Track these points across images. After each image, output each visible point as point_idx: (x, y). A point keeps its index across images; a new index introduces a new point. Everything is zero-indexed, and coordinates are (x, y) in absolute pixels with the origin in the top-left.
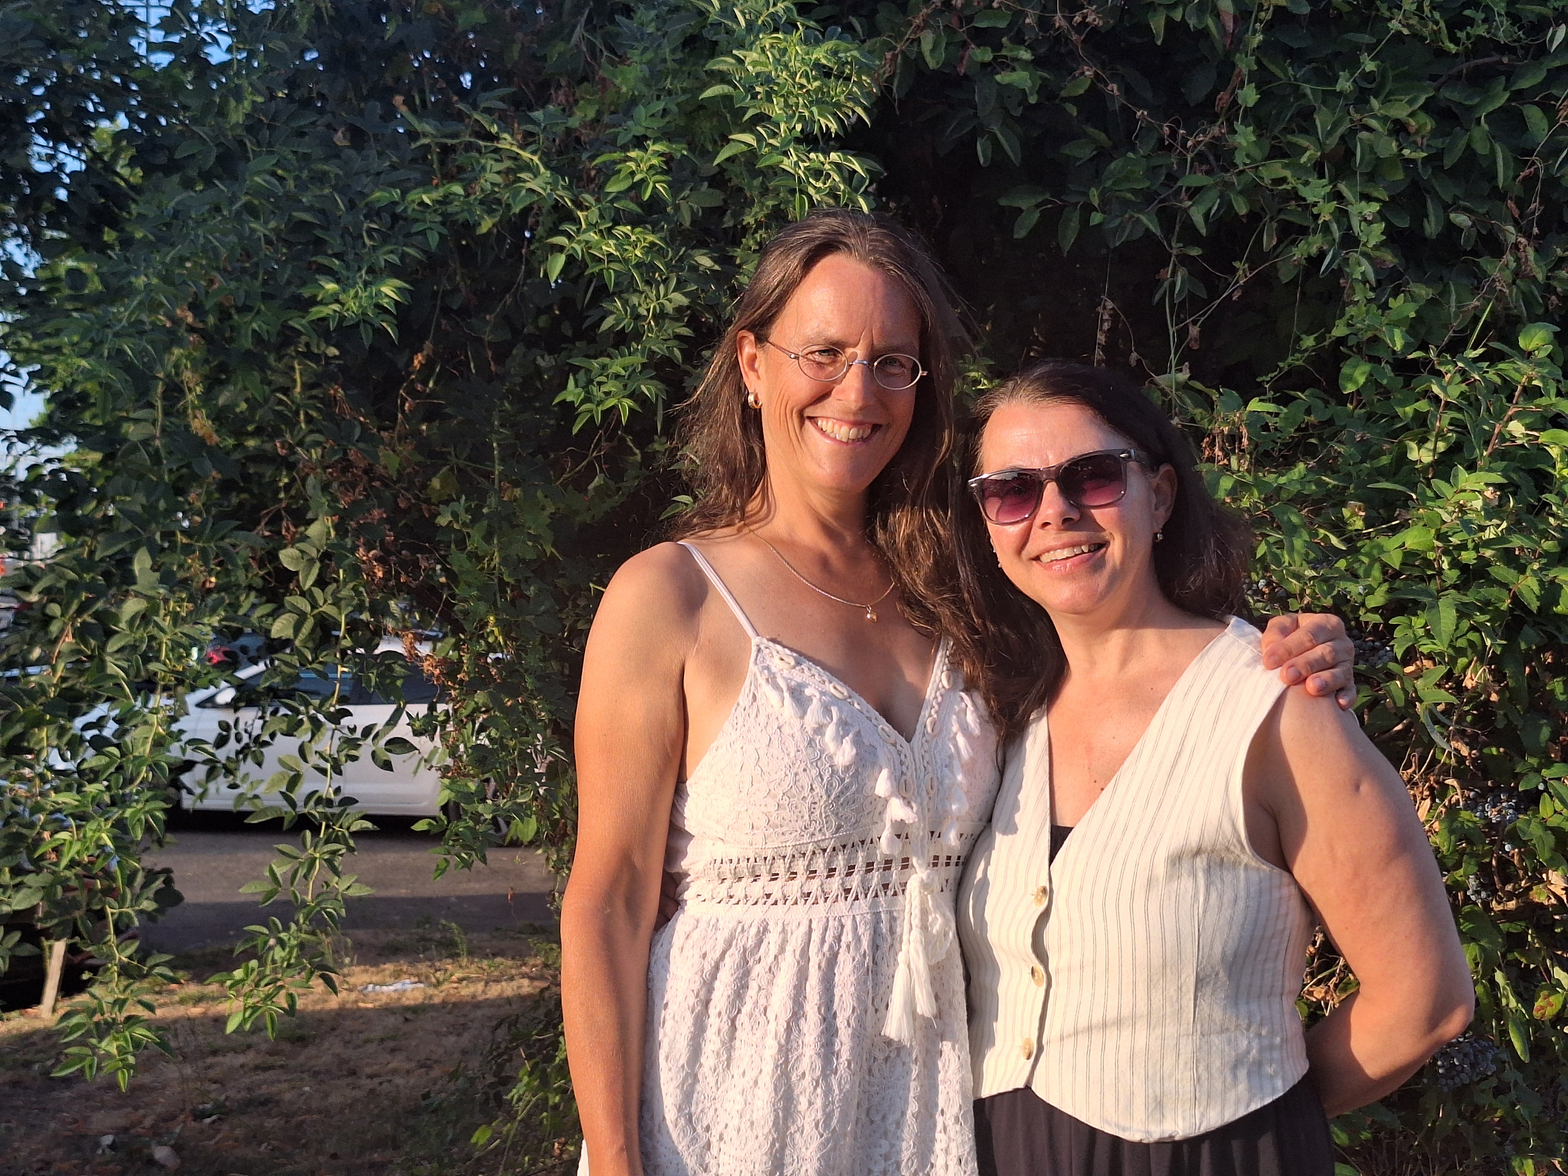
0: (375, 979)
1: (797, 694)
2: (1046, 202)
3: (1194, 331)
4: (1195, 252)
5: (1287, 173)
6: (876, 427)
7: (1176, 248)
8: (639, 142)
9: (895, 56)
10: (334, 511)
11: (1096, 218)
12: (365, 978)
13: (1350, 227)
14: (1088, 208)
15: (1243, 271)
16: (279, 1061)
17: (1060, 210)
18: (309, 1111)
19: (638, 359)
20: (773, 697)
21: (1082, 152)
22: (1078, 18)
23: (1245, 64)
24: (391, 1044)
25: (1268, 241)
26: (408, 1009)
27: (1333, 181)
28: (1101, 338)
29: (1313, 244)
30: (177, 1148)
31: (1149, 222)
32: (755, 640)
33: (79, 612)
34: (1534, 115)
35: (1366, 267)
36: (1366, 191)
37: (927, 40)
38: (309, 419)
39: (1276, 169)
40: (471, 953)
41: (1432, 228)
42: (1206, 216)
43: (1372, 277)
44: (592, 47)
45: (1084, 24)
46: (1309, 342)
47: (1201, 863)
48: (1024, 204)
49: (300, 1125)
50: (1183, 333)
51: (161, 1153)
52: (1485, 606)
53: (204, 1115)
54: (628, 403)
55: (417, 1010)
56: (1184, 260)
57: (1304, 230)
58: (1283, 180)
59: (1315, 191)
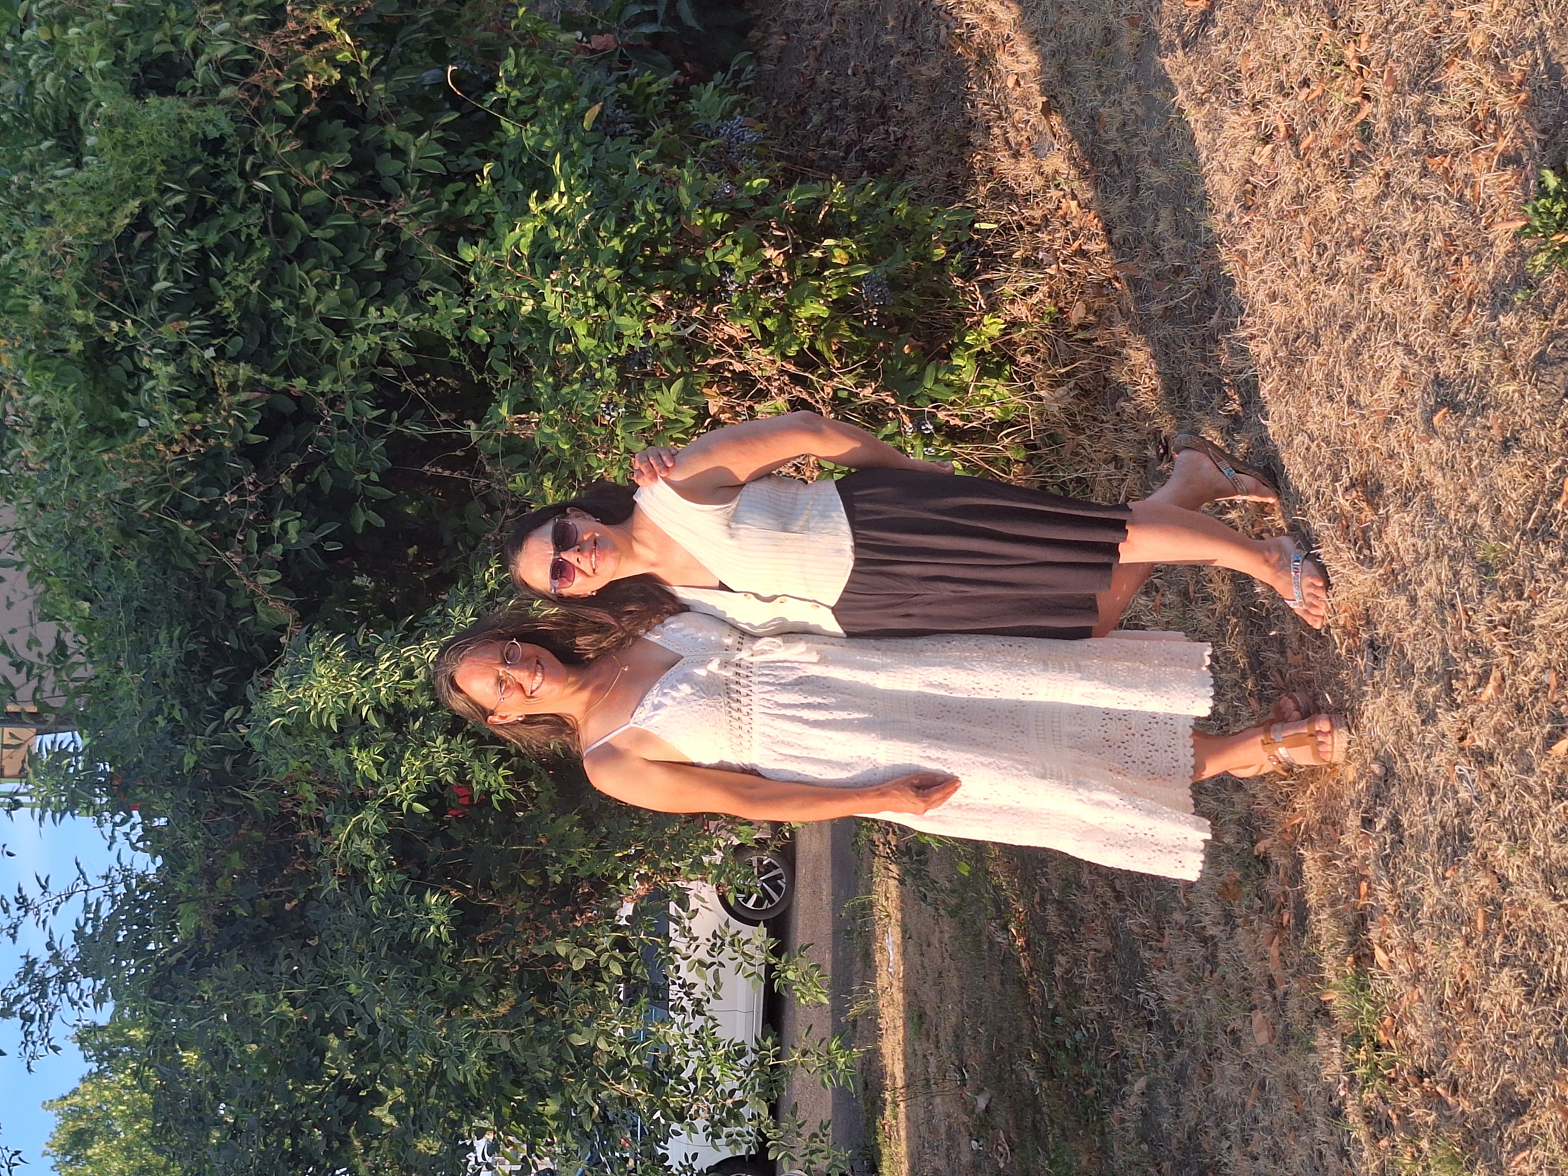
0: (885, 965)
1: (657, 707)
2: (361, 506)
3: (444, 417)
4: (395, 415)
5: (348, 360)
6: (538, 663)
7: (392, 427)
8: (350, 762)
9: (272, 599)
10: (553, 938)
11: (374, 477)
12: (884, 975)
13: (384, 324)
14: (368, 481)
15: (407, 385)
16: (933, 1033)
17: (368, 499)
18: (961, 1002)
19: (476, 765)
20: (656, 719)
21: (327, 482)
22: (251, 487)
23: (280, 383)
24: (924, 947)
25: (391, 372)
26: (903, 937)
27: (354, 331)
28: (447, 473)
29: (393, 345)
30: (979, 1091)
31: (378, 444)
32: (631, 725)
33: (607, 1080)
34: (308, 198)
35: (410, 318)
36: (359, 311)
37: (263, 580)
38: (497, 953)
39: (345, 365)
40: (870, 892)
42: (373, 408)
43: (415, 315)
44: (260, 786)
45: (254, 483)
46: (454, 352)
47: (733, 525)
48: (362, 519)
49: (969, 1007)
50: (446, 423)
51: (982, 1103)
52: (619, 296)
53: (963, 1080)
54: (501, 770)
55: (905, 932)
56: (400, 422)
57: (383, 351)
58: (353, 364)
59: (361, 344)
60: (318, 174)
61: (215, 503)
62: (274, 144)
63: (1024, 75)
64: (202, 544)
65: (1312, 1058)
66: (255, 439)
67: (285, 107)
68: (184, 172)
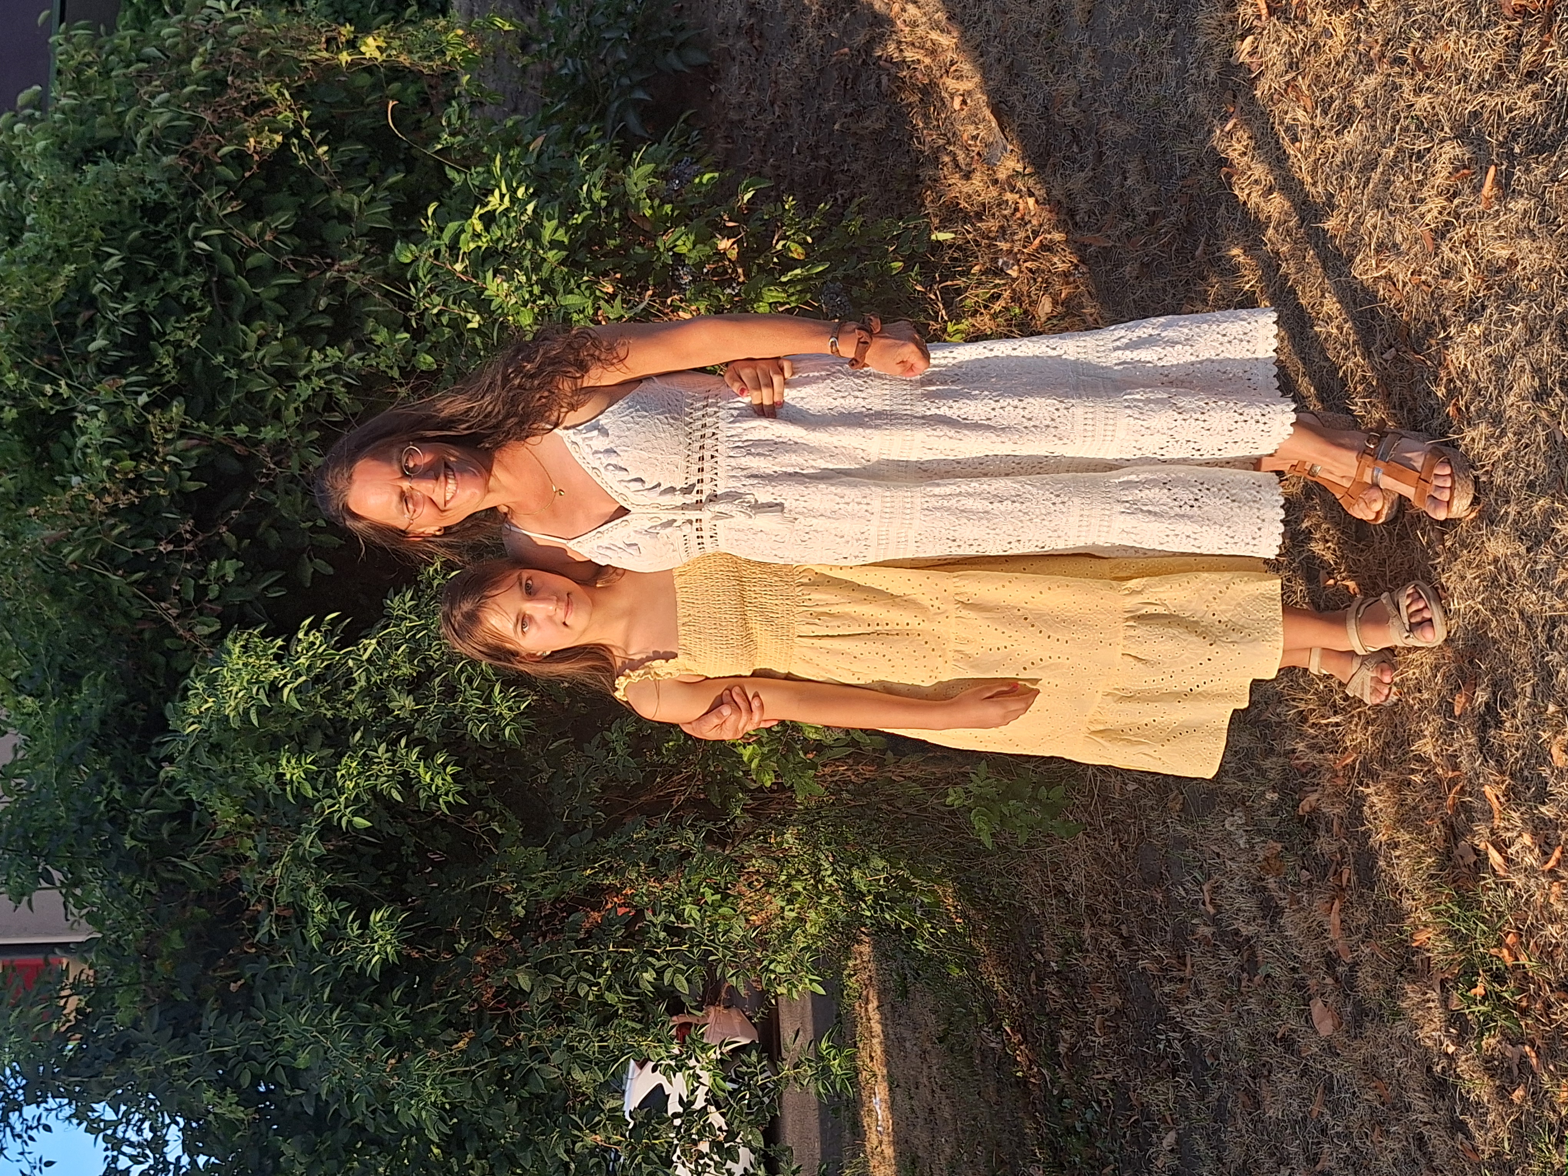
0: (873, 1126)
2: (309, 557)
5: (291, 409)
12: (873, 1136)
13: (328, 368)
14: (315, 529)
21: (274, 538)
22: (188, 536)
23: (219, 433)
24: (913, 1090)
25: (336, 418)
27: (297, 379)
29: (339, 390)
34: (252, 261)
35: (354, 358)
36: (304, 359)
39: (289, 415)
41: (327, 322)
43: (361, 355)
45: (191, 532)
48: (310, 569)
52: (565, 280)
54: (449, 769)
57: (330, 395)
58: (297, 409)
59: (304, 390)
60: (261, 233)
61: (149, 554)
62: (216, 208)
63: (969, 93)
64: (136, 596)
65: (1401, 1027)
66: (193, 486)
67: (227, 173)
68: (123, 238)
